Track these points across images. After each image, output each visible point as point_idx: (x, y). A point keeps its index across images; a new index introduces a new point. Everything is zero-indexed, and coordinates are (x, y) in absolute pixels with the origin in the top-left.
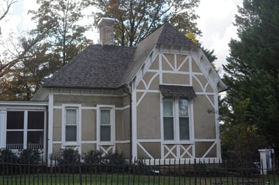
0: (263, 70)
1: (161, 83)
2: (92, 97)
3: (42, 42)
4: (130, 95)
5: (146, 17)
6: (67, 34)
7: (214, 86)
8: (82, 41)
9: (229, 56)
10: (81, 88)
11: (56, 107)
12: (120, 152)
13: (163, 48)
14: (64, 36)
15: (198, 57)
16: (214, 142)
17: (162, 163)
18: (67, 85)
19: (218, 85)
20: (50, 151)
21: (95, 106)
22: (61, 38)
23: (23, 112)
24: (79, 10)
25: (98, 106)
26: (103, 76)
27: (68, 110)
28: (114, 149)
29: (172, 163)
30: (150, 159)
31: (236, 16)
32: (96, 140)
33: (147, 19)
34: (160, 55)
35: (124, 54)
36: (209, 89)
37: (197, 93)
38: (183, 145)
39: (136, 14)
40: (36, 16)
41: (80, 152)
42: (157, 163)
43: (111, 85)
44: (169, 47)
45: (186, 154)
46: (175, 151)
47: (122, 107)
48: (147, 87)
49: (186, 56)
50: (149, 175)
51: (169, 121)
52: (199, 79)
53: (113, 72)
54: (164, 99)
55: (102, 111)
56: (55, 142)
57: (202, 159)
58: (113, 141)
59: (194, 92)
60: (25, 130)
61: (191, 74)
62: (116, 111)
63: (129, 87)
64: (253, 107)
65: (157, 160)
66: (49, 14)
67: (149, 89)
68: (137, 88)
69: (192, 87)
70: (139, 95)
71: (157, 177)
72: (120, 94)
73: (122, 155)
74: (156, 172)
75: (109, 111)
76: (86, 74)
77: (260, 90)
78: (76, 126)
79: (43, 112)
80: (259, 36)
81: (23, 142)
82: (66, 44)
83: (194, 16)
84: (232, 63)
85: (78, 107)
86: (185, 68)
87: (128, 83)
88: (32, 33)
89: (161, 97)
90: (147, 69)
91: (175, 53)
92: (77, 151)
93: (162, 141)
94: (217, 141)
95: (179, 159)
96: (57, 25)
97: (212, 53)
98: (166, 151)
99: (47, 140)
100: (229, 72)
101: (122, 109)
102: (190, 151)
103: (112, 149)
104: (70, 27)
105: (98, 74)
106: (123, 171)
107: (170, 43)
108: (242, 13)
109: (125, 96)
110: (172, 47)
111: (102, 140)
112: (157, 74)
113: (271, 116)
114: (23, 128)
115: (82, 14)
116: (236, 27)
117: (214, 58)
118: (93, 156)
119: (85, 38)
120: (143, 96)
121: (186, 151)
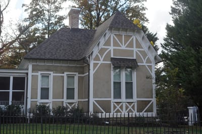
0: (189, 47)
1: (112, 56)
2: (61, 66)
3: (33, 27)
4: (89, 65)
5: (109, 9)
6: (51, 22)
7: (152, 59)
8: (62, 27)
9: (166, 37)
10: (52, 60)
11: (33, 74)
12: (80, 108)
13: (114, 30)
14: (48, 23)
15: (140, 37)
16: (151, 101)
17: (111, 116)
18: (42, 57)
19: (155, 58)
20: (29, 106)
21: (63, 73)
22: (47, 24)
23: (10, 77)
24: (60, 4)
25: (66, 73)
26: (69, 51)
27: (43, 76)
28: (77, 105)
29: (119, 116)
30: (102, 113)
31: (172, 7)
32: (63, 98)
33: (109, 11)
34: (112, 36)
35: (87, 35)
36: (149, 61)
37: (138, 64)
38: (128, 103)
39: (101, 7)
40: (29, 8)
41: (51, 108)
42: (107, 116)
43: (75, 58)
44: (118, 30)
45: (130, 109)
46: (121, 107)
47: (83, 74)
48: (102, 59)
49: (131, 36)
50: (101, 125)
51: (117, 85)
52: (140, 53)
53: (77, 48)
54: (114, 68)
55: (69, 77)
56: (32, 100)
57: (141, 114)
58: (76, 100)
59: (137, 63)
60: (11, 91)
61: (135, 49)
62: (79, 76)
63: (88, 59)
64: (181, 74)
65: (108, 114)
66: (38, 7)
67: (103, 61)
68: (94, 60)
69: (135, 60)
70: (95, 65)
71: (107, 127)
72: (81, 64)
73: (82, 110)
74: (106, 122)
75: (74, 77)
76: (57, 50)
77: (187, 62)
78: (49, 88)
79: (25, 78)
80: (187, 21)
81: (9, 100)
82: (50, 28)
83: (143, 8)
84: (168, 42)
85: (50, 74)
86: (131, 45)
87: (87, 56)
88: (25, 20)
89: (112, 66)
90: (101, 46)
91: (123, 34)
92: (49, 107)
93: (112, 100)
94: (154, 100)
95: (124, 114)
96: (44, 15)
97: (155, 35)
98: (115, 107)
99: (27, 98)
100: (166, 49)
101: (83, 75)
102: (133, 107)
103: (75, 105)
104: (53, 17)
105: (66, 50)
106: (82, 121)
107: (119, 27)
108: (175, 4)
109: (86, 66)
110: (121, 29)
111: (67, 98)
112: (109, 50)
113: (194, 82)
114: (9, 89)
115: (62, 7)
116: (171, 15)
117: (156, 39)
118: (60, 110)
119: (64, 24)
120: (98, 66)
121: (130, 107)
